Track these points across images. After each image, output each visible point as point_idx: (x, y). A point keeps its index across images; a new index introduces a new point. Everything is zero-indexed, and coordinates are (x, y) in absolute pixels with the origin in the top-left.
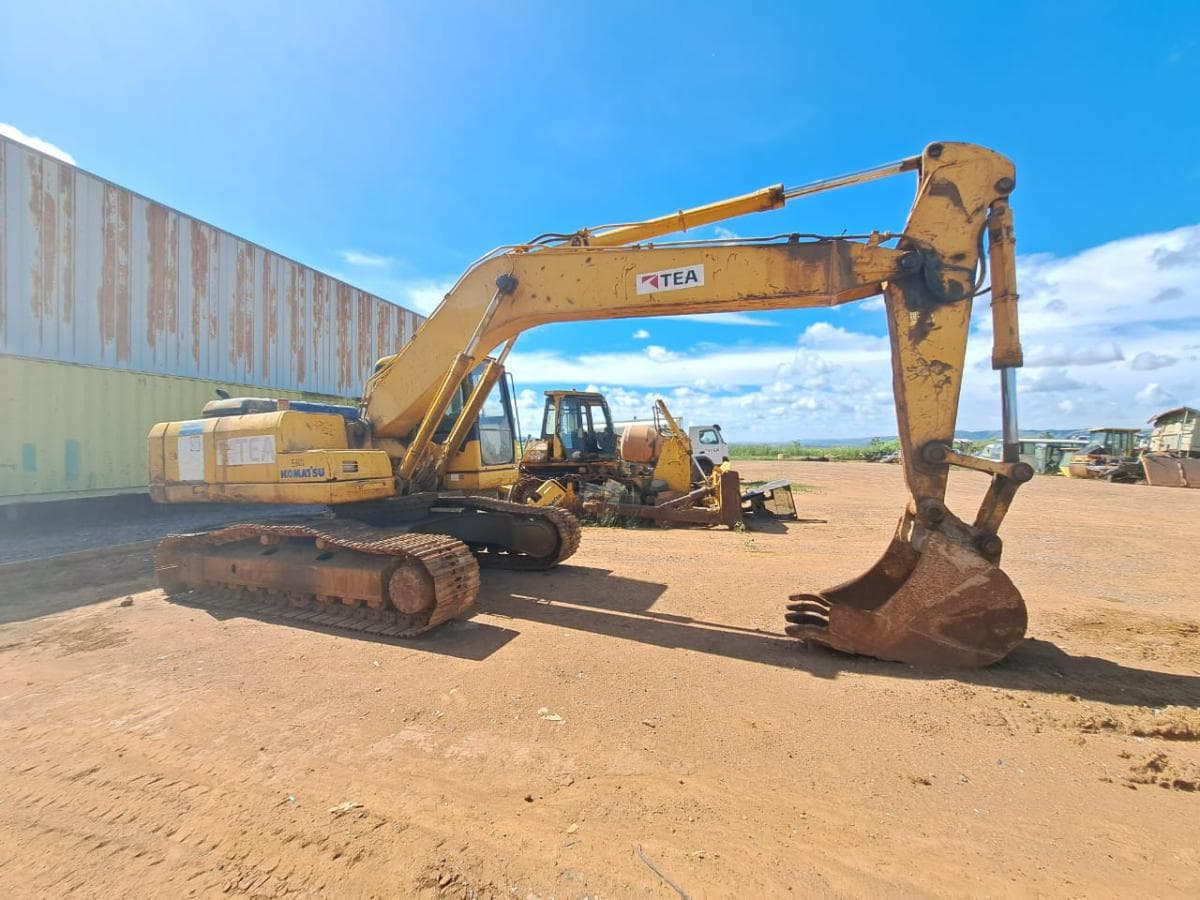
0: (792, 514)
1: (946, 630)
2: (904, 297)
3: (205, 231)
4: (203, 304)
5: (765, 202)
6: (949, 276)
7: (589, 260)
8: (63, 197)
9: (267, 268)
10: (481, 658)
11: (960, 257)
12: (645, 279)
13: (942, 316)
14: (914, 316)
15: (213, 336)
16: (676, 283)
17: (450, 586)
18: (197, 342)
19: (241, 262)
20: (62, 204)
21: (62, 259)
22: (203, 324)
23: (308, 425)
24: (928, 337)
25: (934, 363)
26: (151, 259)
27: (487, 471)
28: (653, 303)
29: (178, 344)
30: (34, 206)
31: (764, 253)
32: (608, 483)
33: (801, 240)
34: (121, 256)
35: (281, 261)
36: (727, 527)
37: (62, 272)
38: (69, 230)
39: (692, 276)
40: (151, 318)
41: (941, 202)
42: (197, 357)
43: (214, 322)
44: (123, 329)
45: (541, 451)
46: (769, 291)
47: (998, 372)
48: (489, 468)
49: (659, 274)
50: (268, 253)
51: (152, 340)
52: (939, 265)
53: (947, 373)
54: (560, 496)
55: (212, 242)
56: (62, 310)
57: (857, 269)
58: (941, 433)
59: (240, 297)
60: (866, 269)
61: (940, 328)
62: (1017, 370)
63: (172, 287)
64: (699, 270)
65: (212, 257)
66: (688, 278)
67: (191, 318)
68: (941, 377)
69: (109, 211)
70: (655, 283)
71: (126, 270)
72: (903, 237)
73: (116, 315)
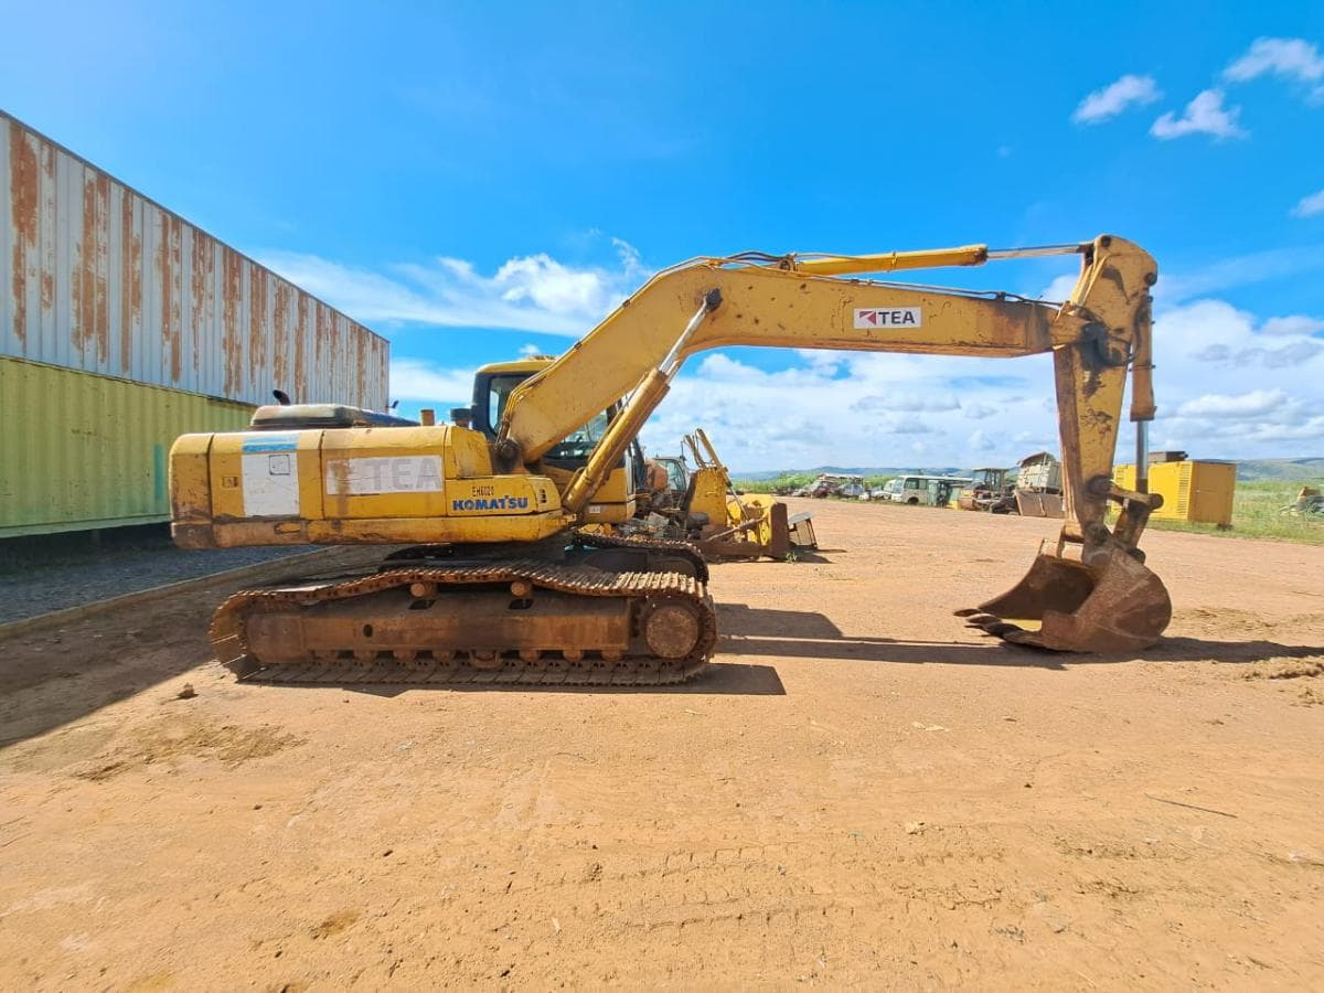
0: (813, 545)
1: (1121, 624)
2: (1082, 357)
3: (34, 144)
4: (31, 254)
5: (972, 259)
6: (1113, 345)
7: (803, 286)
9: (127, 216)
11: (1120, 330)
12: (862, 314)
13: (1107, 376)
14: (1087, 374)
15: (48, 305)
16: (893, 322)
18: (22, 311)
19: (89, 198)
22: (32, 284)
24: (1097, 392)
25: (1100, 414)
28: (869, 338)
31: (975, 305)
33: (1007, 299)
35: (146, 204)
36: (769, 559)
39: (909, 317)
41: (1109, 284)
42: (23, 336)
43: (49, 283)
46: (979, 341)
47: (1135, 424)
49: (878, 310)
50: (129, 191)
52: (1106, 336)
53: (1108, 422)
55: (45, 161)
57: (1052, 331)
58: (1102, 471)
59: (88, 250)
60: (1060, 332)
61: (1104, 386)
62: (1150, 423)
64: (916, 312)
65: (46, 186)
66: (906, 319)
67: (11, 274)
68: (1104, 425)
70: (873, 319)
72: (1082, 309)
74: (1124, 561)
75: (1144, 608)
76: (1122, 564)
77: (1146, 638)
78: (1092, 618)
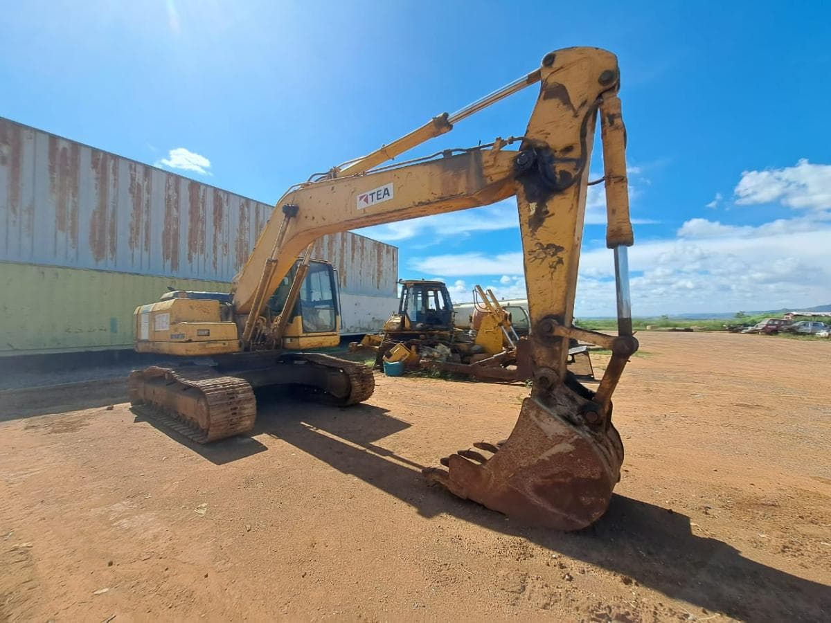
0: (590, 375)
2: (525, 191)
3: (221, 194)
4: (219, 236)
6: (559, 167)
7: (333, 188)
8: (146, 183)
9: (257, 213)
10: (219, 464)
11: (569, 149)
12: (361, 198)
13: (557, 205)
14: (533, 206)
15: (225, 255)
16: (378, 199)
17: (225, 412)
18: (216, 259)
19: (242, 209)
20: (145, 188)
21: (144, 217)
22: (219, 247)
23: (191, 307)
24: (544, 224)
25: (549, 246)
26: (191, 213)
27: (307, 337)
28: (365, 215)
29: (205, 260)
30: (131, 191)
31: (427, 167)
32: (438, 347)
33: (454, 154)
34: (174, 213)
35: (266, 207)
37: (144, 224)
38: (148, 201)
39: (387, 192)
40: (190, 246)
41: (554, 103)
42: (215, 268)
43: (226, 246)
44: (176, 252)
45: (397, 323)
46: (432, 198)
48: (309, 334)
49: (368, 193)
50: (258, 203)
51: (190, 258)
52: (552, 159)
53: (560, 254)
54: (406, 355)
55: (225, 200)
56: (144, 244)
57: (485, 172)
59: (241, 231)
60: (491, 171)
61: (553, 215)
63: (202, 228)
64: (390, 187)
65: (225, 208)
66: (385, 194)
67: (212, 244)
68: (555, 259)
69: (169, 188)
70: (366, 200)
71: (177, 220)
72: (524, 139)
73: (171, 246)
74: (537, 416)
75: (569, 479)
76: (534, 418)
77: (573, 517)
78: (502, 474)
